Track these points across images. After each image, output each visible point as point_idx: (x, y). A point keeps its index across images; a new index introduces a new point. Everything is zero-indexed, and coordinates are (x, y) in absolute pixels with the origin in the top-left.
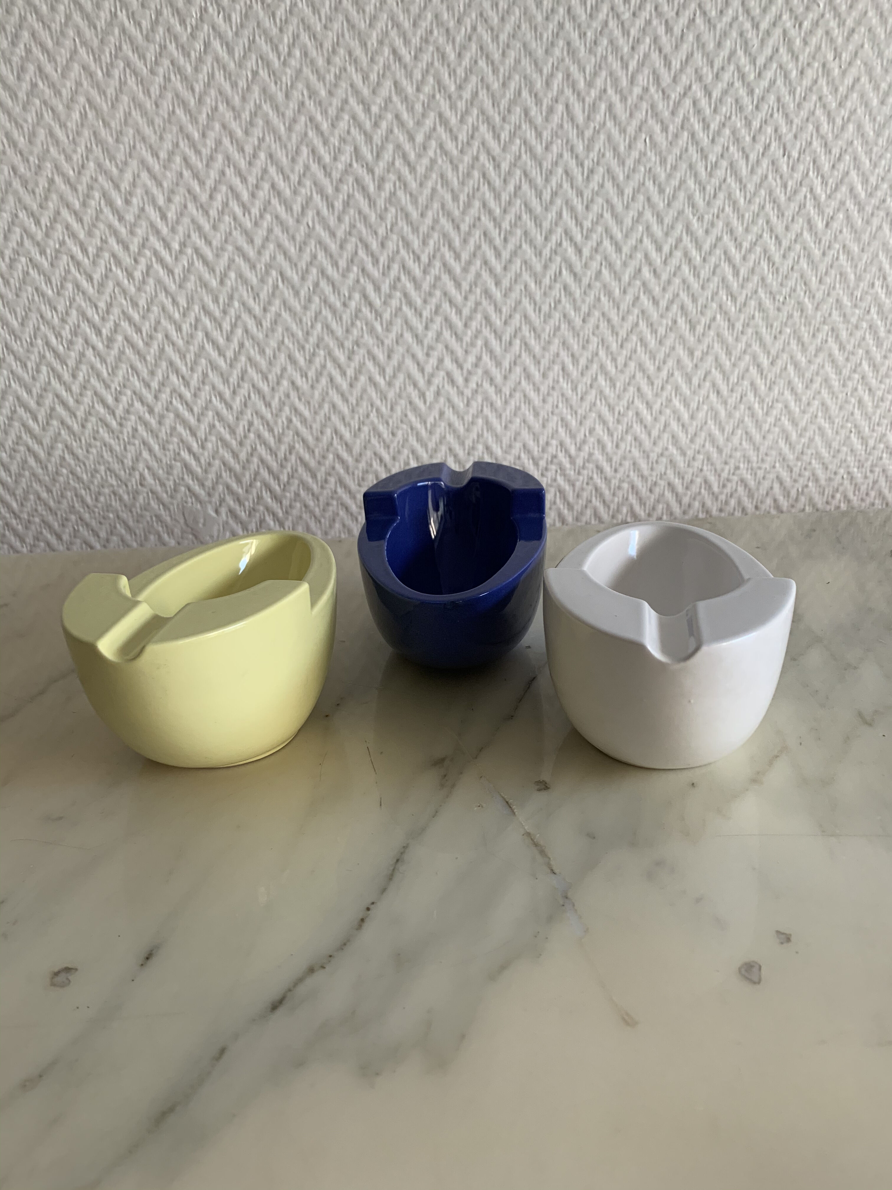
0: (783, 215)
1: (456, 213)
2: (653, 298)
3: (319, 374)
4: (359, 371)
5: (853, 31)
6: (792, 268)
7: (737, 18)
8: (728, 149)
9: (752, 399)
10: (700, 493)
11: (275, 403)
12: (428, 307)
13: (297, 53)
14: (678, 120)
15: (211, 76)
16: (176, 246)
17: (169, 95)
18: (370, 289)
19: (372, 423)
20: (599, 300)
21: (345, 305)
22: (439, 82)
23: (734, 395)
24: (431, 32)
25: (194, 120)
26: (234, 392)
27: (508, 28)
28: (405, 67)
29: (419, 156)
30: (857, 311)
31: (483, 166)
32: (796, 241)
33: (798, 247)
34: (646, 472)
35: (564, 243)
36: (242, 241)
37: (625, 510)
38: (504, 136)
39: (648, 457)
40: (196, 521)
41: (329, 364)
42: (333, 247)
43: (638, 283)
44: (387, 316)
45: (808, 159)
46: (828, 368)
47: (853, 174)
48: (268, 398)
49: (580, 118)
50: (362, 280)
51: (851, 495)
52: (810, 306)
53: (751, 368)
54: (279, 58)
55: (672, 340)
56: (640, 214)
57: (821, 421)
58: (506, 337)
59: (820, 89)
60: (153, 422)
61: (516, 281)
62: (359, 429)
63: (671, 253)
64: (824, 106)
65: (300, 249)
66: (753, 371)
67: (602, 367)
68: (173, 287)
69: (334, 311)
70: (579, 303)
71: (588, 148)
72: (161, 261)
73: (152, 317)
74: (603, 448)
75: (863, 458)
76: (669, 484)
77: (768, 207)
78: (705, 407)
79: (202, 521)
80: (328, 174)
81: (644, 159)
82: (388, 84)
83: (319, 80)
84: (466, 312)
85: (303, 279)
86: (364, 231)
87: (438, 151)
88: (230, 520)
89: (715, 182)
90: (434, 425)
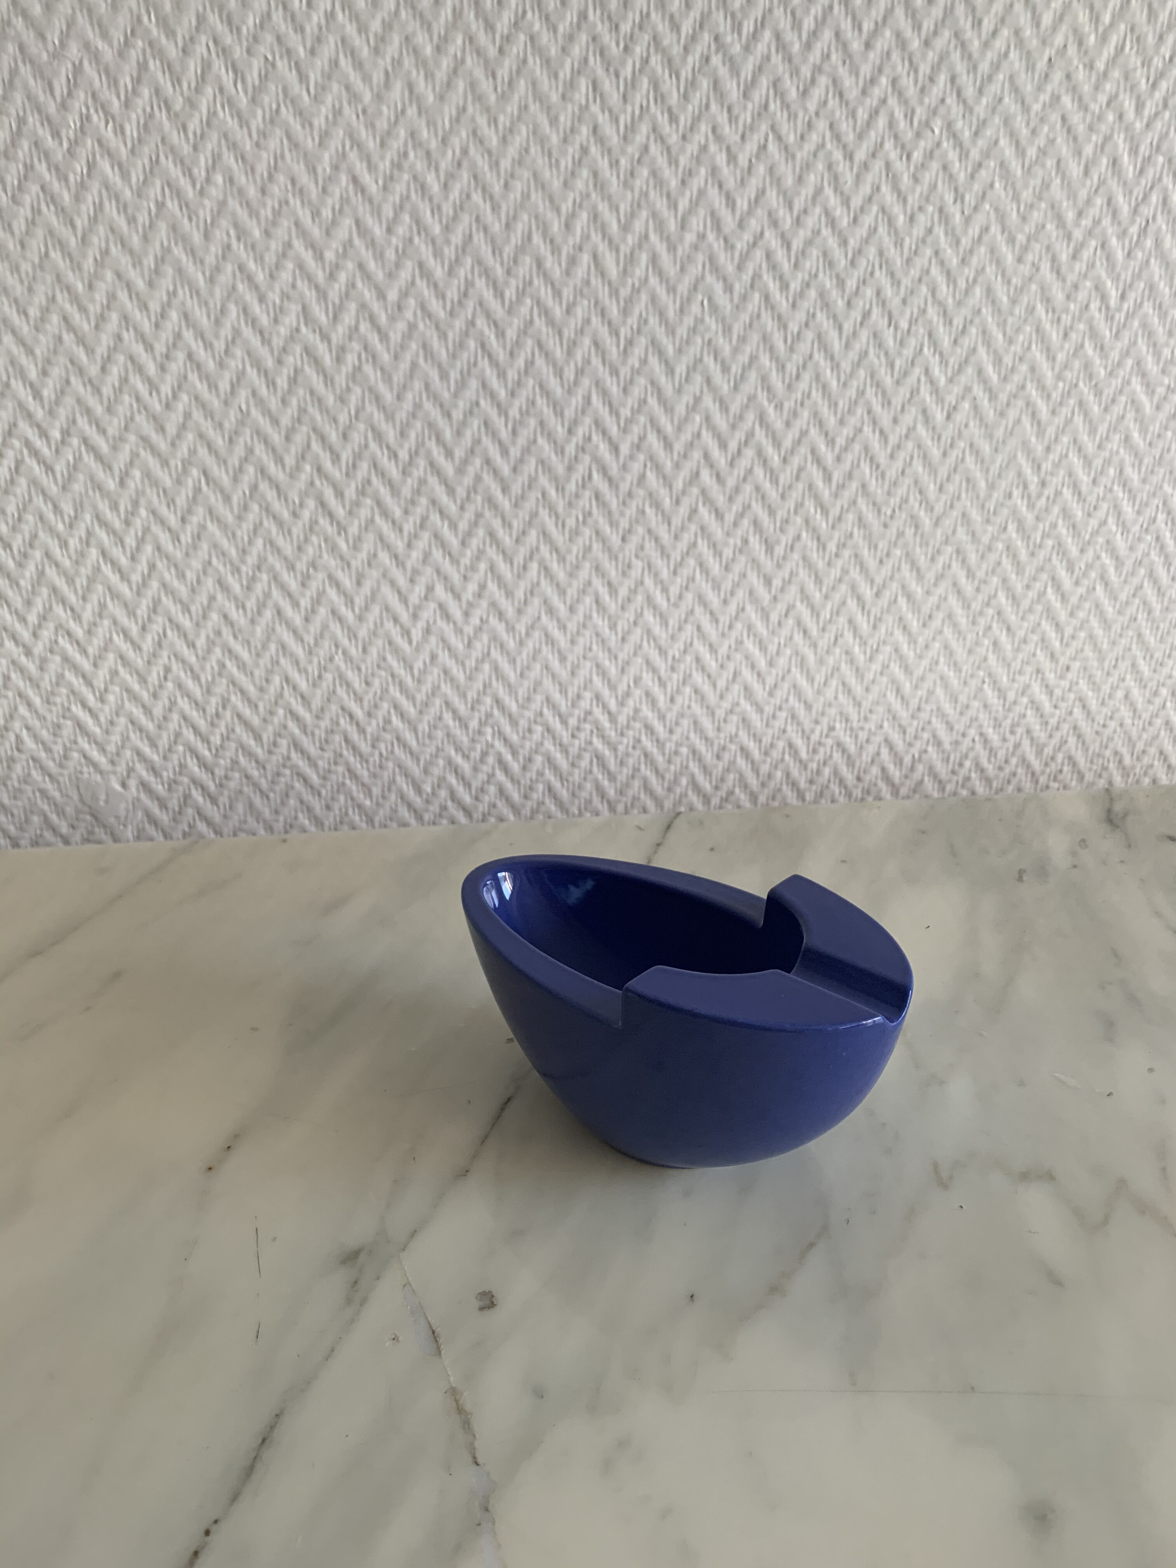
0: (889, 403)
1: (446, 395)
2: (717, 511)
3: (261, 607)
4: (317, 601)
5: (980, 165)
6: (903, 472)
7: (823, 145)
8: (814, 315)
9: (851, 640)
10: (783, 760)
11: (201, 643)
12: (411, 519)
13: (219, 179)
14: (747, 277)
15: (99, 208)
16: (56, 434)
17: (40, 232)
18: (329, 494)
19: (338, 669)
20: (643, 512)
21: (295, 515)
22: (418, 221)
23: (827, 635)
24: (406, 154)
25: (77, 267)
26: (144, 628)
27: (512, 151)
28: (371, 201)
29: (392, 319)
30: (990, 528)
31: (482, 333)
32: (907, 436)
33: (910, 445)
34: (711, 733)
35: (595, 438)
36: (148, 429)
37: (684, 781)
38: (510, 293)
39: (713, 714)
40: (95, 798)
41: (276, 593)
42: (277, 438)
43: (695, 491)
44: (354, 530)
45: (921, 331)
46: (953, 600)
47: (982, 351)
48: (191, 637)
49: (613, 272)
50: (317, 482)
51: (984, 762)
52: (927, 521)
53: (849, 601)
54: (194, 185)
55: (742, 565)
56: (697, 400)
57: (943, 667)
58: (519, 559)
59: (936, 242)
60: (32, 668)
61: (530, 486)
62: (320, 677)
63: (739, 452)
64: (942, 263)
65: (231, 440)
66: (852, 603)
67: (649, 600)
68: (54, 490)
69: (280, 523)
70: (616, 516)
71: (625, 312)
72: (35, 453)
73: (26, 528)
74: (653, 703)
75: (1000, 715)
76: (742, 749)
77: (870, 392)
78: (788, 652)
79: (103, 797)
80: (266, 341)
81: (701, 328)
82: (347, 222)
83: (250, 216)
84: (463, 526)
85: (236, 480)
86: (318, 418)
87: (419, 312)
88: (143, 796)
89: (798, 358)
90: (424, 671)
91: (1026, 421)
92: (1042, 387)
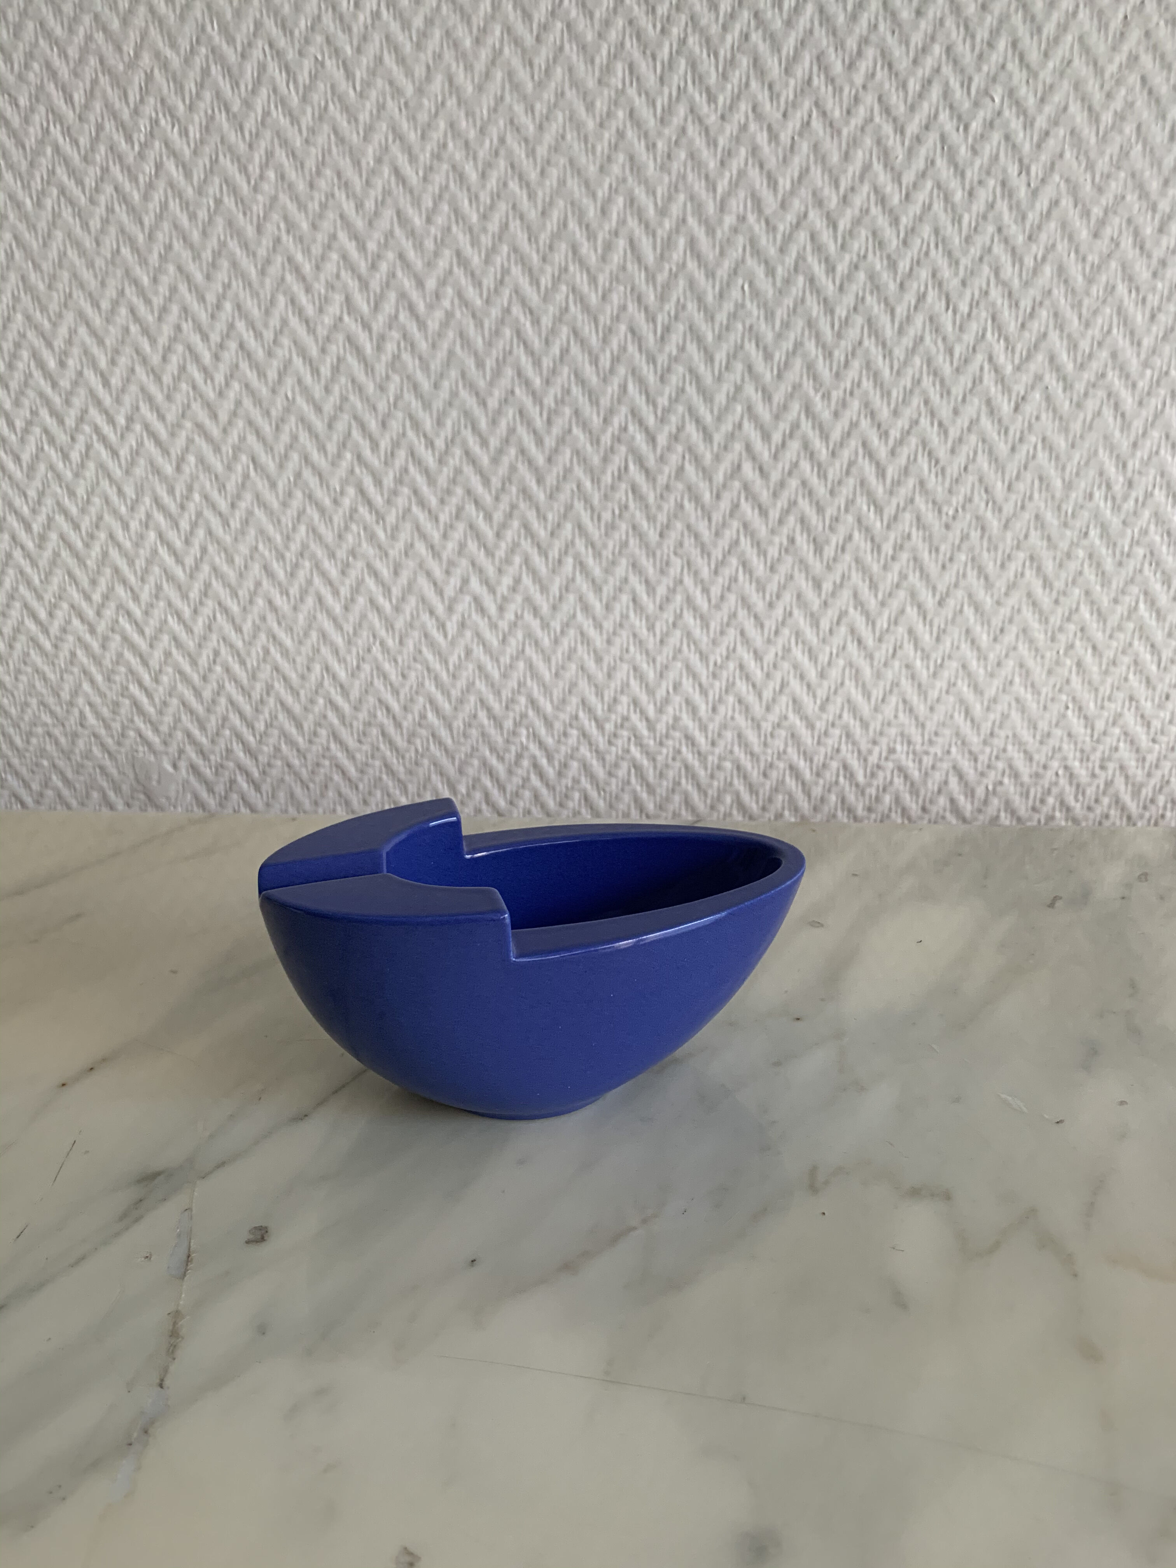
0: (949, 393)
1: (482, 384)
2: (760, 507)
3: (304, 593)
4: (356, 590)
5: (1047, 133)
6: (966, 469)
7: (872, 120)
8: (863, 299)
9: (912, 653)
10: (837, 783)
11: (247, 627)
12: (447, 509)
13: (271, 174)
14: (790, 260)
15: (164, 206)
16: (121, 421)
17: (113, 230)
18: (368, 483)
19: (376, 660)
20: (682, 506)
21: (336, 502)
22: (456, 211)
23: (884, 646)
24: (445, 145)
25: (143, 262)
26: (195, 611)
27: (548, 138)
28: (411, 192)
29: (430, 307)
30: (1068, 533)
31: (517, 320)
32: (969, 429)
33: (973, 438)
34: (757, 749)
35: (631, 428)
36: (203, 416)
37: (728, 799)
38: (545, 281)
39: (759, 727)
40: (149, 778)
41: (317, 580)
42: (319, 426)
43: (737, 484)
44: (391, 519)
45: (984, 314)
46: (1028, 614)
48: (238, 621)
49: (650, 257)
50: (357, 470)
51: (1071, 800)
52: (995, 523)
53: (908, 609)
54: (249, 182)
55: (789, 565)
56: (738, 389)
57: (1018, 688)
58: (554, 553)
59: (1000, 217)
60: (95, 645)
61: (565, 477)
62: (358, 667)
63: (784, 444)
64: (1006, 241)
65: (277, 428)
66: (912, 612)
67: (689, 600)
68: (118, 473)
69: (322, 510)
70: (653, 510)
71: (663, 298)
72: (103, 439)
73: (93, 510)
74: (694, 711)
75: (1088, 748)
76: (791, 767)
77: (927, 382)
78: (841, 662)
79: (155, 777)
80: (311, 330)
81: (741, 313)
82: (389, 213)
83: (299, 209)
84: (498, 516)
85: (281, 466)
86: (359, 405)
87: (456, 301)
88: (192, 779)
89: (846, 344)
90: (459, 667)
91: (1108, 413)
92: (1125, 375)
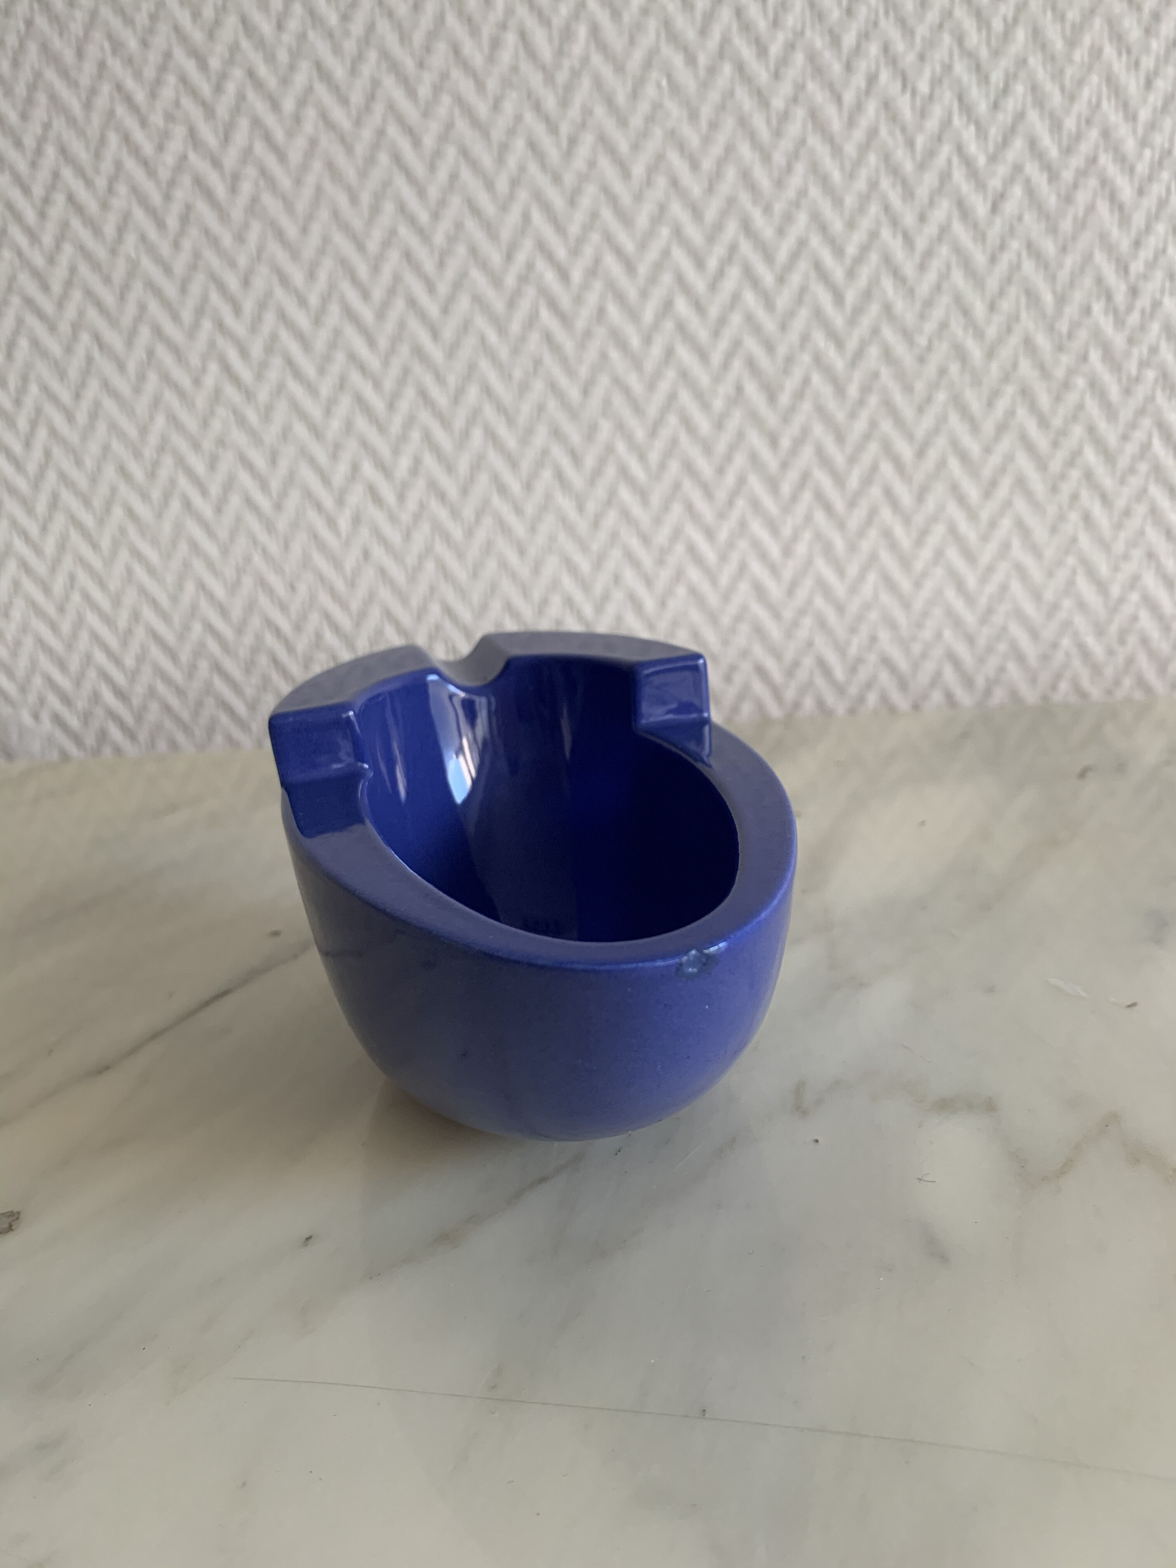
0: (912, 195)
1: (358, 224)
2: (699, 351)
3: (167, 496)
4: (228, 487)
6: (939, 288)
8: (803, 86)
9: (890, 517)
10: (812, 683)
11: (106, 543)
12: (328, 379)
14: (713, 44)
18: (233, 356)
19: (258, 571)
20: (607, 356)
21: (197, 382)
23: (857, 511)
26: (44, 528)
29: (290, 134)
30: (1064, 358)
31: (394, 143)
32: (939, 238)
33: (944, 250)
35: (539, 264)
36: (32, 289)
38: (424, 91)
41: (182, 480)
42: (170, 290)
43: (669, 325)
44: (263, 396)
45: (948, 95)
46: (1022, 460)
47: (1033, 116)
48: (94, 536)
49: (546, 52)
50: (219, 341)
51: (1086, 683)
52: (977, 352)
53: (882, 464)
55: (739, 420)
56: (662, 208)
57: (1018, 551)
58: (459, 424)
61: (465, 330)
62: (238, 581)
63: (721, 272)
65: (122, 297)
66: (887, 469)
67: (623, 471)
69: (181, 393)
70: (573, 362)
71: (564, 103)
75: (1102, 618)
76: (758, 668)
77: (885, 183)
78: (808, 535)
80: (151, 173)
81: (659, 114)
82: (231, 21)
83: (125, 24)
84: (388, 384)
85: (130, 343)
86: (215, 261)
87: (320, 124)
88: (58, 733)
89: (786, 144)
90: (357, 572)
91: (1103, 207)
92: (1121, 158)
